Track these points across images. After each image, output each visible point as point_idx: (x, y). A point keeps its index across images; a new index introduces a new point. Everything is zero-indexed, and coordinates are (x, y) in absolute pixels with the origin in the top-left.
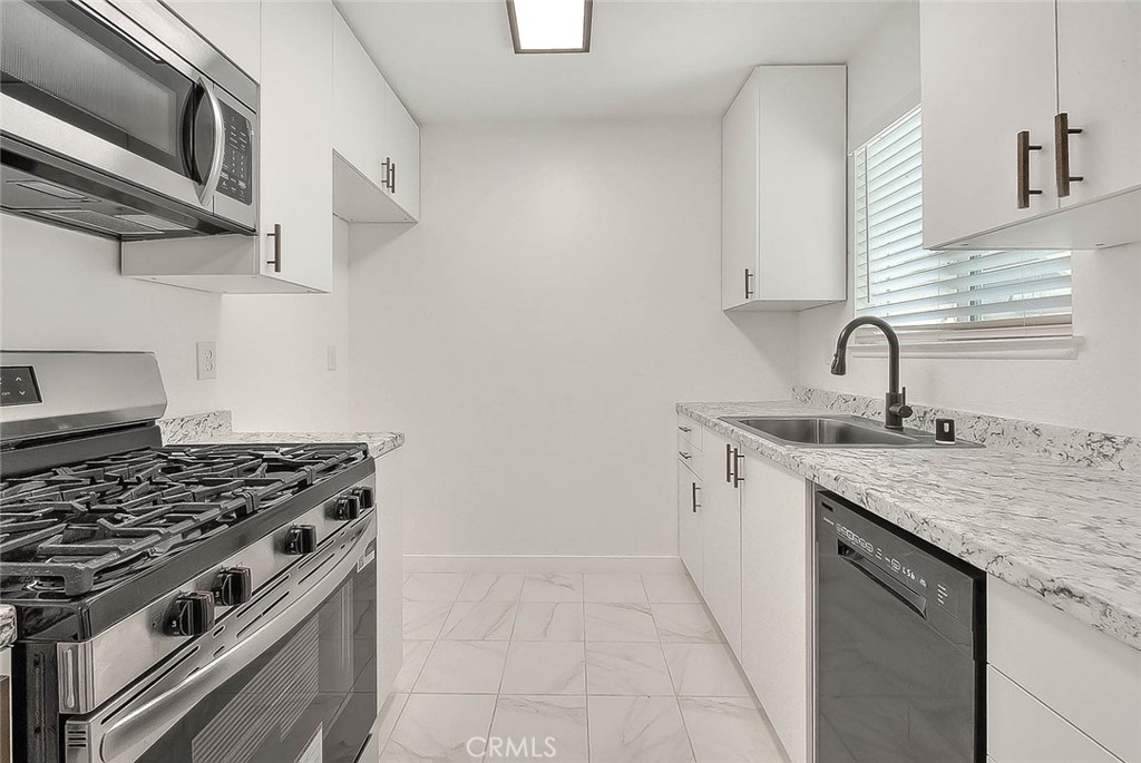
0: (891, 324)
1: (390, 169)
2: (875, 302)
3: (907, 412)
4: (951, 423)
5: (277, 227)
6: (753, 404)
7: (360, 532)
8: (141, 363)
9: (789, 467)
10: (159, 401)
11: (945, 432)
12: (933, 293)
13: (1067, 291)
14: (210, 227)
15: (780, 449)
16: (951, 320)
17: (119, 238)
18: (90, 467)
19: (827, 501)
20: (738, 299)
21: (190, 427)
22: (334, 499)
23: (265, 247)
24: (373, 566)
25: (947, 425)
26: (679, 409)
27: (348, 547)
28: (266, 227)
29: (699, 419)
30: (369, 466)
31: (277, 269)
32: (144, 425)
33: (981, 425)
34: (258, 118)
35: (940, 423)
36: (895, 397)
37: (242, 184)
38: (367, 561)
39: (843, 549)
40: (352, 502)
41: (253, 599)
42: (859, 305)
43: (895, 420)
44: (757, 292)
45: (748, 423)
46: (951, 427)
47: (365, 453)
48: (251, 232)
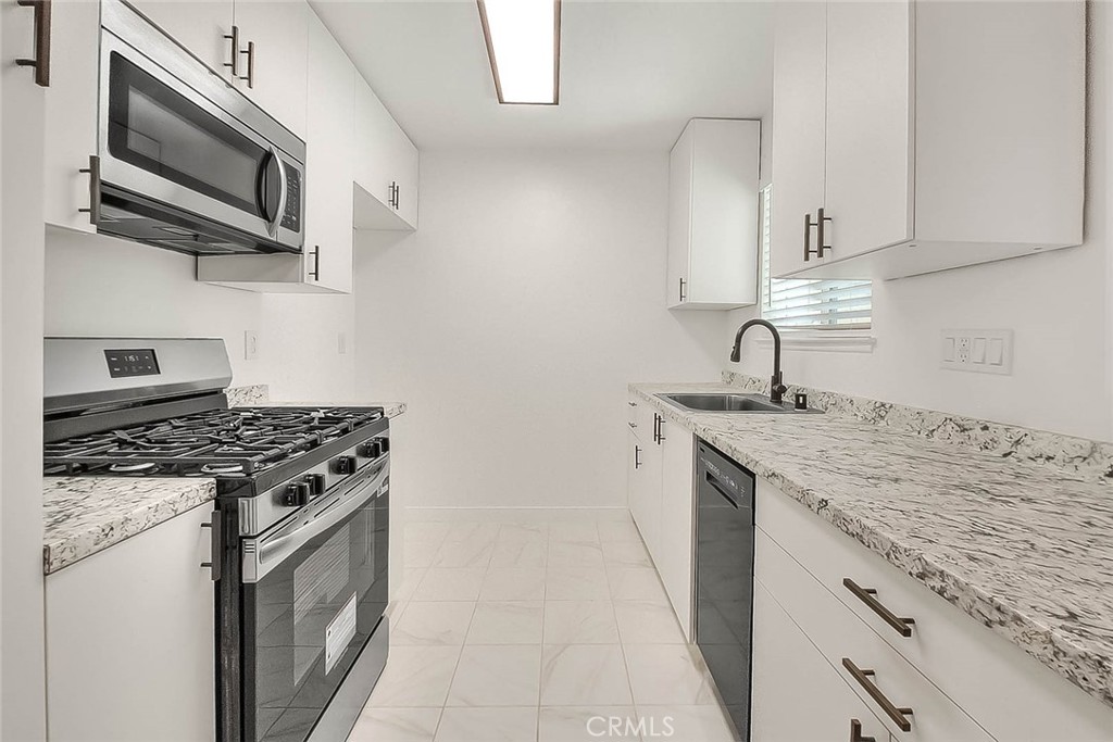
0: (774, 324)
1: (395, 190)
2: (773, 306)
3: (783, 390)
4: (804, 396)
5: (317, 247)
6: (688, 385)
7: (379, 469)
8: (214, 346)
9: (686, 424)
10: (229, 375)
11: (801, 404)
12: (805, 302)
13: (869, 307)
14: (266, 248)
15: (683, 414)
16: (816, 323)
17: (196, 254)
18: (189, 419)
19: (704, 447)
20: (676, 302)
21: (241, 395)
22: (363, 443)
23: (308, 261)
24: (386, 495)
25: (801, 398)
26: (631, 389)
27: (371, 478)
28: (308, 248)
29: (643, 397)
30: (385, 424)
31: (317, 279)
32: (216, 393)
33: (826, 399)
34: (304, 168)
35: (798, 396)
36: (777, 378)
37: (294, 218)
38: (384, 490)
39: (709, 476)
40: (377, 446)
41: (325, 495)
42: (765, 308)
43: (777, 395)
44: (688, 297)
45: (674, 398)
46: (805, 400)
47: (382, 414)
48: (298, 251)
